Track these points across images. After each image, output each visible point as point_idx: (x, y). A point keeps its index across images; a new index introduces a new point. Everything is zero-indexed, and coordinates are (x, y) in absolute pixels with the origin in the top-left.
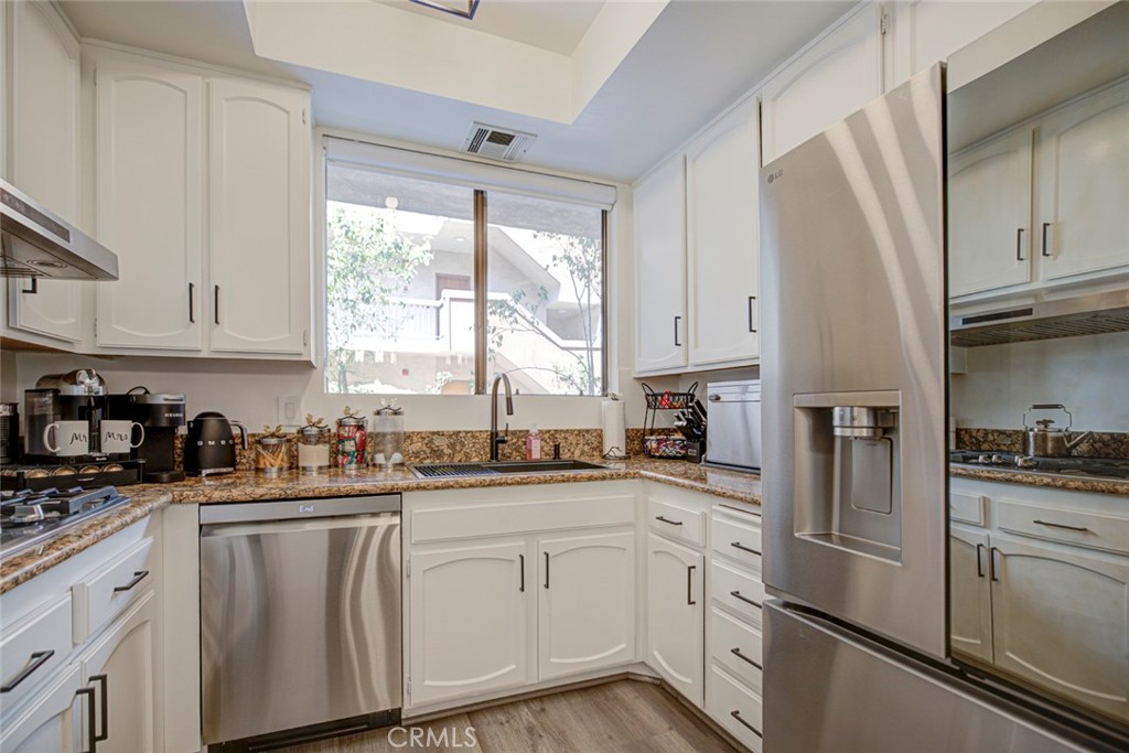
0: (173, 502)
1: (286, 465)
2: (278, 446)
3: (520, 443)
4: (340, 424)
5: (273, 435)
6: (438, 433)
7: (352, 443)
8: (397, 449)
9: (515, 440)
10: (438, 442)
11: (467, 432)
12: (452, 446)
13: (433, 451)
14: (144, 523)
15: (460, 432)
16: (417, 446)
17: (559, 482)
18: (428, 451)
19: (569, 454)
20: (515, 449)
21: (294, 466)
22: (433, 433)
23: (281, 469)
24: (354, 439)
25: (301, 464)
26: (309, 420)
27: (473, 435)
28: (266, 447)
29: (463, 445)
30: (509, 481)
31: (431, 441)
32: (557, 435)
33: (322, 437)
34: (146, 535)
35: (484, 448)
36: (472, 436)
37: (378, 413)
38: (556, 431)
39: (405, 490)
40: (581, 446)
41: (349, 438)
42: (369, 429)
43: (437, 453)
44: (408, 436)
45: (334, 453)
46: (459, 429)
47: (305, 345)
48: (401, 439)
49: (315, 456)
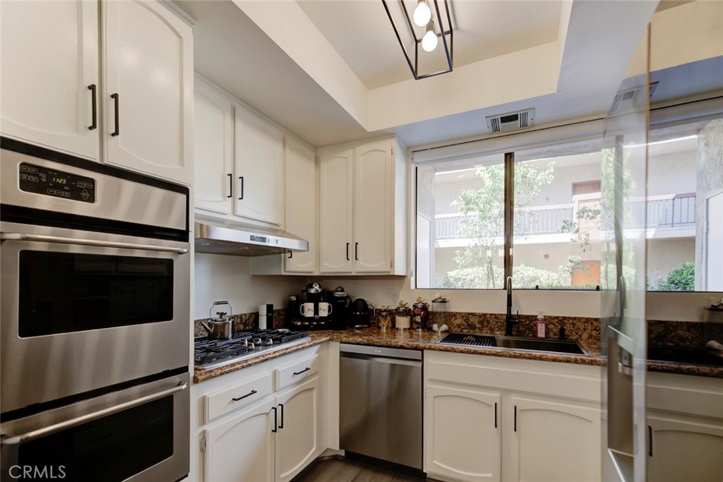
0: (330, 340)
1: (390, 326)
2: (386, 316)
3: (532, 324)
4: (415, 306)
5: (385, 311)
6: (472, 314)
7: (419, 317)
8: (446, 323)
9: (528, 322)
10: (472, 319)
11: (491, 315)
12: (481, 322)
13: (469, 325)
14: (318, 346)
15: (487, 314)
16: (458, 321)
17: (527, 358)
18: (466, 324)
19: (576, 336)
20: (528, 329)
21: (393, 327)
22: (469, 314)
23: (387, 328)
24: (420, 315)
25: (397, 326)
26: (400, 304)
27: (496, 316)
28: (383, 316)
29: (488, 322)
30: (487, 353)
31: (468, 319)
32: (566, 321)
33: (407, 312)
34: (317, 353)
35: (503, 326)
36: (495, 318)
37: (433, 301)
38: (564, 318)
39: (427, 349)
40: (589, 331)
41: (418, 315)
42: (430, 309)
43: (472, 327)
44: (454, 315)
45: (412, 322)
46: (485, 312)
47: (391, 267)
48: (449, 317)
49: (403, 322)
